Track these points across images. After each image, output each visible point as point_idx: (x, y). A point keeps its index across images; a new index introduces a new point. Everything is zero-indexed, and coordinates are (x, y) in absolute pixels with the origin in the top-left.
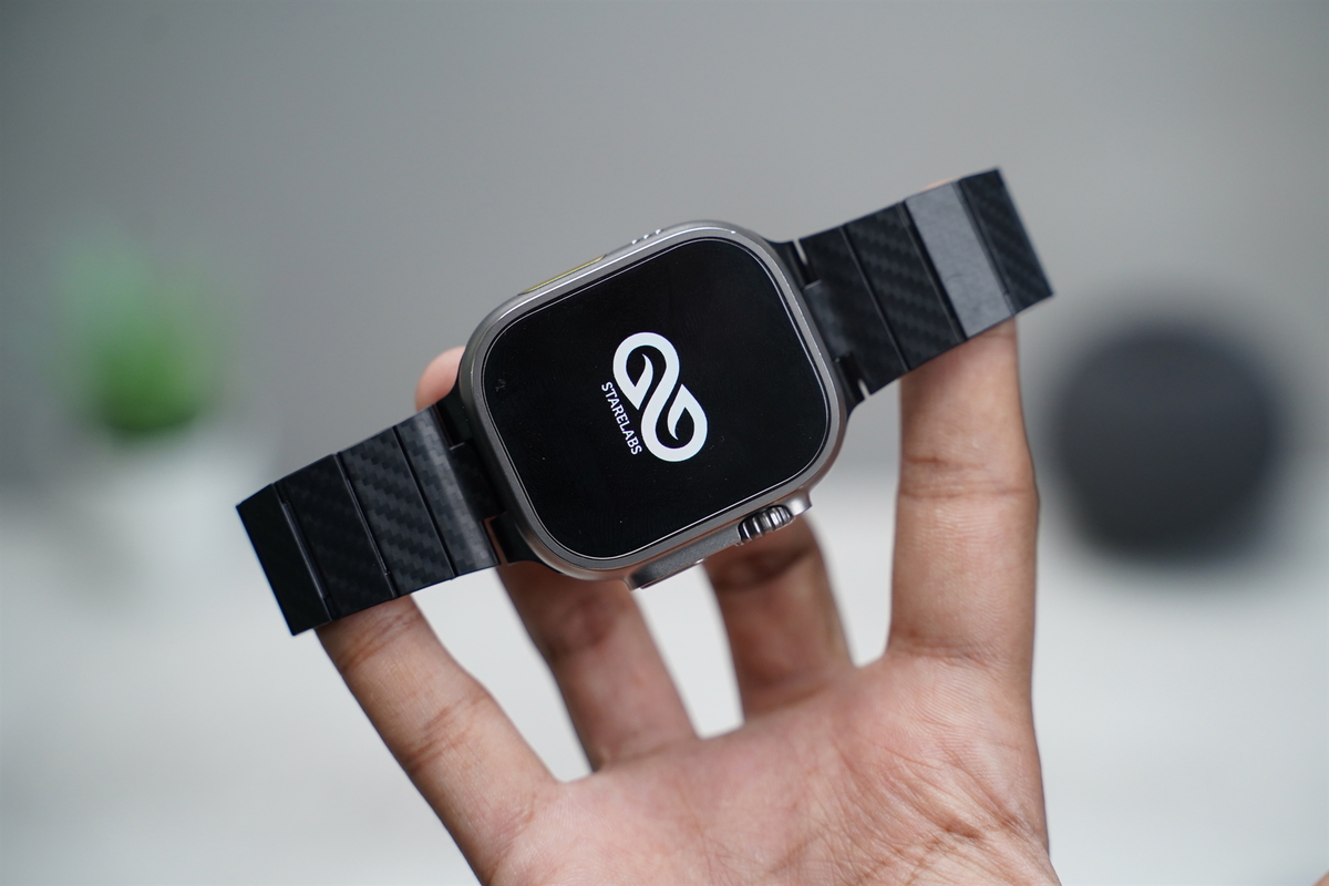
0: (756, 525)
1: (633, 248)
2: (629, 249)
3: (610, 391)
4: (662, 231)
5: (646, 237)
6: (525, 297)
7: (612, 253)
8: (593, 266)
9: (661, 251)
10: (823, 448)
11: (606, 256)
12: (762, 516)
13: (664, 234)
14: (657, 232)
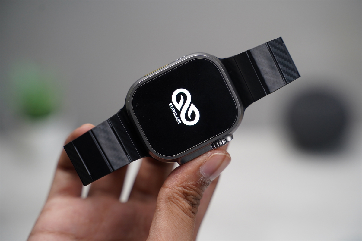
0: (218, 144)
1: (177, 62)
2: (176, 62)
3: (171, 106)
4: (186, 56)
5: (181, 58)
6: (144, 78)
7: (171, 63)
8: (165, 68)
9: (185, 63)
10: (236, 121)
11: (169, 64)
12: (219, 141)
13: (186, 57)
14: (184, 57)
